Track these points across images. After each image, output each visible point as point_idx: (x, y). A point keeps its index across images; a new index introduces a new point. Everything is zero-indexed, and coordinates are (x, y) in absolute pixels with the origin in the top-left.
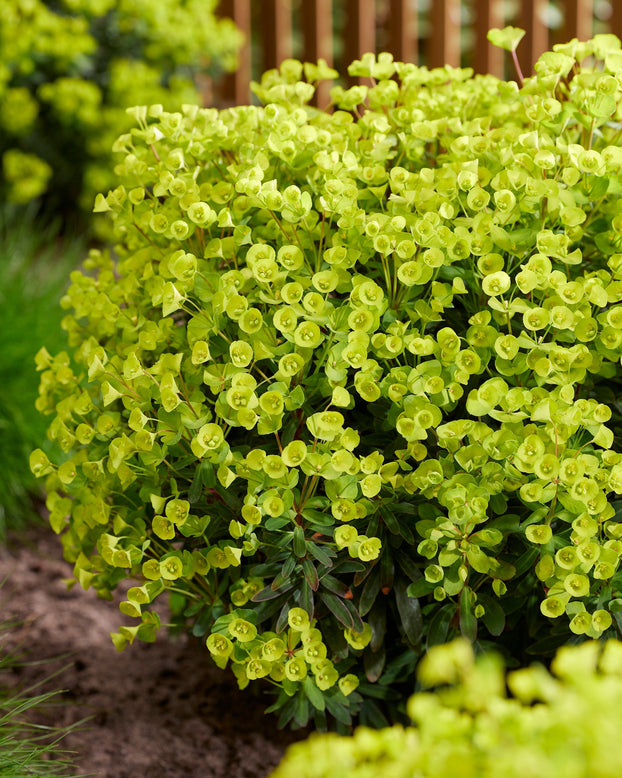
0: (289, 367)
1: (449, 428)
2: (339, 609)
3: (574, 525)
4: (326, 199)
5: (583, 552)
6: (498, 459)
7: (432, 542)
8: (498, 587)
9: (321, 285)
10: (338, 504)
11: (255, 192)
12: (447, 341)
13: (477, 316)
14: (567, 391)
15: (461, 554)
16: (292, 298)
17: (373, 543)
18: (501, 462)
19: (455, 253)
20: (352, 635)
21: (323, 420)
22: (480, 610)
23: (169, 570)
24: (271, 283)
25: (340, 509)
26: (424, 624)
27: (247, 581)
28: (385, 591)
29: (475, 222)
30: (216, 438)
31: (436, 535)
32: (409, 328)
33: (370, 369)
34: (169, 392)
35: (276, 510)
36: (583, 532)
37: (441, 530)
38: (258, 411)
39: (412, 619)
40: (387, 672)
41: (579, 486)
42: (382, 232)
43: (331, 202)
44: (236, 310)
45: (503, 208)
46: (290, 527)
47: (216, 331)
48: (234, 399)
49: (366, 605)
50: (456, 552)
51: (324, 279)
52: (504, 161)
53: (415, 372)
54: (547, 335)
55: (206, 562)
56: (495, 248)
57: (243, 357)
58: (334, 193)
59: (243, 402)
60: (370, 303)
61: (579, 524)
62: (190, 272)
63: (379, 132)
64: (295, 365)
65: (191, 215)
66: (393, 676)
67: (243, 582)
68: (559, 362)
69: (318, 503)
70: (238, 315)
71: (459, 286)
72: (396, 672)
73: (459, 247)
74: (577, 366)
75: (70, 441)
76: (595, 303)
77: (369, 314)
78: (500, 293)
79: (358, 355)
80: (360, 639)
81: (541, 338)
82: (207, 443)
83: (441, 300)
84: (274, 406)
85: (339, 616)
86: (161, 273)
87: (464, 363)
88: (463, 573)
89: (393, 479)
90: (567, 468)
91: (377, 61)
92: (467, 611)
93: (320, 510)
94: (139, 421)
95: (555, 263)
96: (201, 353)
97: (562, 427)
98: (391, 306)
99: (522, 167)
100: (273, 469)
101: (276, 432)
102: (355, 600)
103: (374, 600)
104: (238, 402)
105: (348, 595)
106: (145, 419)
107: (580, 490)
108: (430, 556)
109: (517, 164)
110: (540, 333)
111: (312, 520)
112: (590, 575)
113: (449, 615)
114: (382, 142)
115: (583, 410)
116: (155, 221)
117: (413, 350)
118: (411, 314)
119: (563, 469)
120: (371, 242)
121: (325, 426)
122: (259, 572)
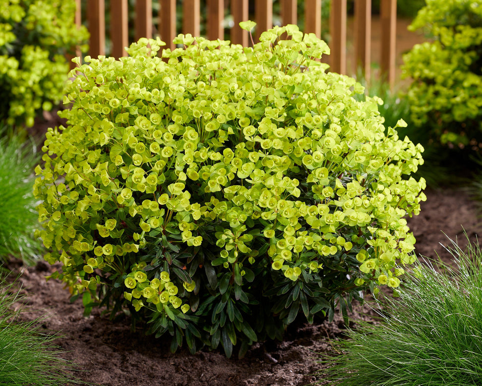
0: (159, 166)
1: (229, 189)
2: (180, 274)
3: (285, 230)
4: (170, 93)
5: (289, 241)
6: (251, 200)
7: (222, 241)
8: (251, 260)
9: (171, 130)
10: (182, 224)
11: (138, 93)
12: (228, 154)
13: (239, 145)
14: (280, 174)
15: (235, 245)
16: (158, 137)
17: (199, 239)
18: (252, 202)
19: (229, 117)
20: (186, 286)
21: (176, 186)
22: (244, 272)
23: (106, 251)
24: (147, 130)
25: (182, 226)
26: (218, 281)
27: (138, 264)
28: (201, 266)
29: (238, 105)
30: (128, 194)
31: (224, 237)
32: (209, 150)
33: (193, 167)
34: (105, 178)
35: (156, 225)
36: (289, 233)
37: (226, 235)
38: (146, 183)
39: (212, 279)
40: (199, 309)
41: (286, 211)
42: (196, 108)
43: (173, 95)
44: (133, 144)
45: (250, 98)
46: (160, 235)
47: (124, 151)
48: (135, 179)
49: (192, 272)
50: (233, 244)
51: (173, 129)
52: (249, 78)
53: (213, 168)
54: (270, 151)
55: (122, 250)
56: (247, 116)
57: (138, 161)
58: (173, 91)
59: (139, 180)
60: (193, 139)
61: (287, 230)
62: (111, 130)
63: (191, 66)
64: (161, 165)
65: (110, 104)
66: (202, 311)
67: (136, 265)
68: (276, 163)
69: (173, 224)
70: (134, 145)
71: (231, 131)
72: (203, 309)
73: (231, 114)
74: (284, 165)
75: (57, 204)
76: (291, 137)
77: (192, 143)
78: (251, 135)
79: (190, 159)
80: (190, 287)
81: (268, 153)
82: (125, 197)
83: (223, 138)
84: (153, 181)
85: (180, 276)
86: (94, 130)
87: (235, 164)
88: (236, 254)
89: (205, 213)
90: (280, 204)
91: (185, 37)
92: (238, 273)
93: (173, 227)
94: (93, 190)
95: (273, 121)
96: (119, 161)
97: (279, 188)
98: (200, 141)
99: (257, 81)
100: (154, 207)
101: (154, 192)
102: (188, 270)
103: (196, 270)
104: (137, 180)
105: (184, 268)
106: (95, 189)
107: (287, 213)
108: (221, 247)
109: (255, 79)
110: (267, 151)
111: (170, 232)
112: (292, 251)
113: (229, 276)
114: (192, 71)
115: (287, 182)
116: (95, 107)
117: (212, 158)
118: (210, 144)
119: (278, 205)
120: (192, 112)
121: (177, 189)
122: (144, 259)
